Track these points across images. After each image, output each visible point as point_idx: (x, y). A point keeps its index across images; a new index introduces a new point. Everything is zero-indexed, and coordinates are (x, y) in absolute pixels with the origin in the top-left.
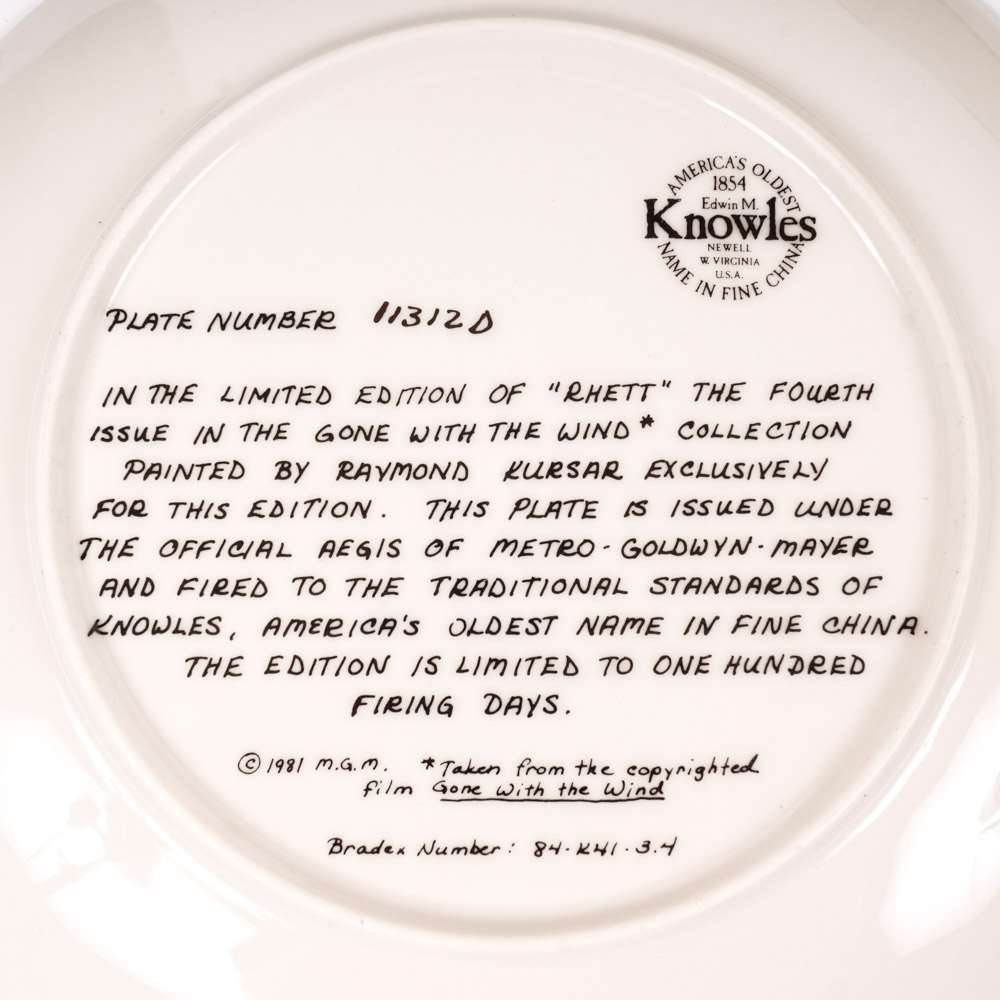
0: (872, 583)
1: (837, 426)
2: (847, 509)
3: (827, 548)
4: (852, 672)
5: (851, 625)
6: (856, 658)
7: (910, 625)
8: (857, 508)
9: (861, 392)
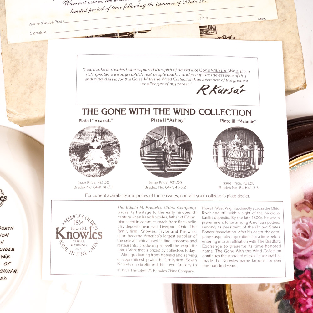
0: (9, 263)
1: (6, 234)
2: (6, 250)
3: (2, 257)
4: (4, 280)
5: (5, 271)
6: (5, 277)
7: (15, 271)
8: (8, 249)
9: (11, 228)
